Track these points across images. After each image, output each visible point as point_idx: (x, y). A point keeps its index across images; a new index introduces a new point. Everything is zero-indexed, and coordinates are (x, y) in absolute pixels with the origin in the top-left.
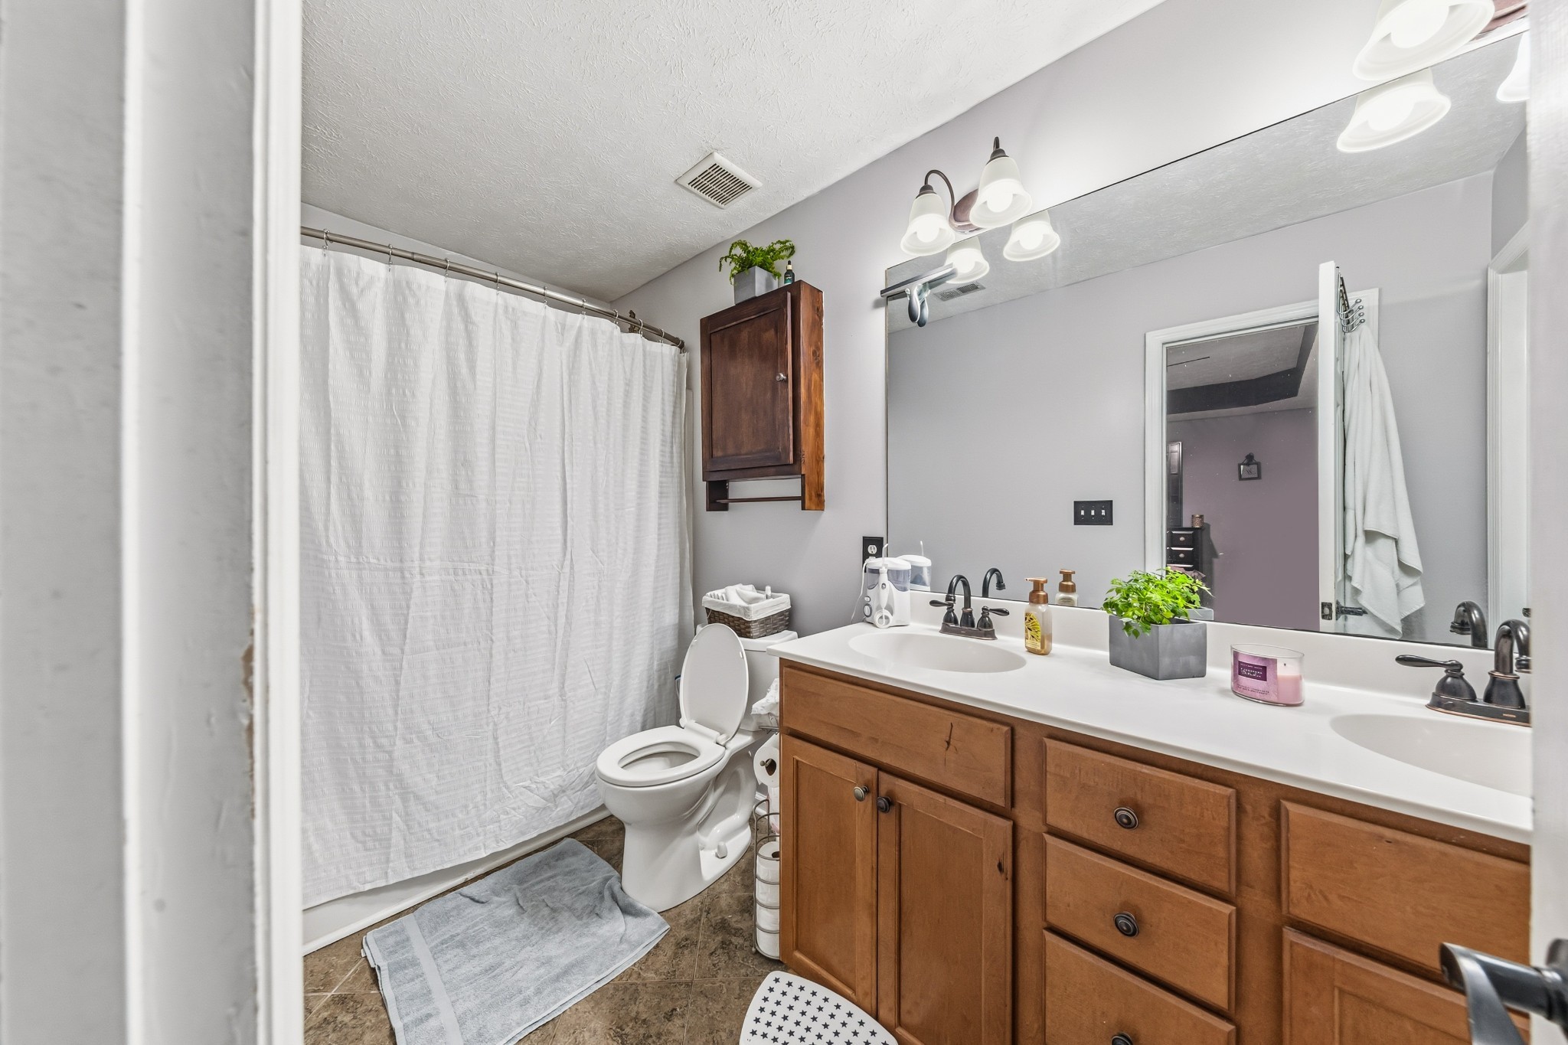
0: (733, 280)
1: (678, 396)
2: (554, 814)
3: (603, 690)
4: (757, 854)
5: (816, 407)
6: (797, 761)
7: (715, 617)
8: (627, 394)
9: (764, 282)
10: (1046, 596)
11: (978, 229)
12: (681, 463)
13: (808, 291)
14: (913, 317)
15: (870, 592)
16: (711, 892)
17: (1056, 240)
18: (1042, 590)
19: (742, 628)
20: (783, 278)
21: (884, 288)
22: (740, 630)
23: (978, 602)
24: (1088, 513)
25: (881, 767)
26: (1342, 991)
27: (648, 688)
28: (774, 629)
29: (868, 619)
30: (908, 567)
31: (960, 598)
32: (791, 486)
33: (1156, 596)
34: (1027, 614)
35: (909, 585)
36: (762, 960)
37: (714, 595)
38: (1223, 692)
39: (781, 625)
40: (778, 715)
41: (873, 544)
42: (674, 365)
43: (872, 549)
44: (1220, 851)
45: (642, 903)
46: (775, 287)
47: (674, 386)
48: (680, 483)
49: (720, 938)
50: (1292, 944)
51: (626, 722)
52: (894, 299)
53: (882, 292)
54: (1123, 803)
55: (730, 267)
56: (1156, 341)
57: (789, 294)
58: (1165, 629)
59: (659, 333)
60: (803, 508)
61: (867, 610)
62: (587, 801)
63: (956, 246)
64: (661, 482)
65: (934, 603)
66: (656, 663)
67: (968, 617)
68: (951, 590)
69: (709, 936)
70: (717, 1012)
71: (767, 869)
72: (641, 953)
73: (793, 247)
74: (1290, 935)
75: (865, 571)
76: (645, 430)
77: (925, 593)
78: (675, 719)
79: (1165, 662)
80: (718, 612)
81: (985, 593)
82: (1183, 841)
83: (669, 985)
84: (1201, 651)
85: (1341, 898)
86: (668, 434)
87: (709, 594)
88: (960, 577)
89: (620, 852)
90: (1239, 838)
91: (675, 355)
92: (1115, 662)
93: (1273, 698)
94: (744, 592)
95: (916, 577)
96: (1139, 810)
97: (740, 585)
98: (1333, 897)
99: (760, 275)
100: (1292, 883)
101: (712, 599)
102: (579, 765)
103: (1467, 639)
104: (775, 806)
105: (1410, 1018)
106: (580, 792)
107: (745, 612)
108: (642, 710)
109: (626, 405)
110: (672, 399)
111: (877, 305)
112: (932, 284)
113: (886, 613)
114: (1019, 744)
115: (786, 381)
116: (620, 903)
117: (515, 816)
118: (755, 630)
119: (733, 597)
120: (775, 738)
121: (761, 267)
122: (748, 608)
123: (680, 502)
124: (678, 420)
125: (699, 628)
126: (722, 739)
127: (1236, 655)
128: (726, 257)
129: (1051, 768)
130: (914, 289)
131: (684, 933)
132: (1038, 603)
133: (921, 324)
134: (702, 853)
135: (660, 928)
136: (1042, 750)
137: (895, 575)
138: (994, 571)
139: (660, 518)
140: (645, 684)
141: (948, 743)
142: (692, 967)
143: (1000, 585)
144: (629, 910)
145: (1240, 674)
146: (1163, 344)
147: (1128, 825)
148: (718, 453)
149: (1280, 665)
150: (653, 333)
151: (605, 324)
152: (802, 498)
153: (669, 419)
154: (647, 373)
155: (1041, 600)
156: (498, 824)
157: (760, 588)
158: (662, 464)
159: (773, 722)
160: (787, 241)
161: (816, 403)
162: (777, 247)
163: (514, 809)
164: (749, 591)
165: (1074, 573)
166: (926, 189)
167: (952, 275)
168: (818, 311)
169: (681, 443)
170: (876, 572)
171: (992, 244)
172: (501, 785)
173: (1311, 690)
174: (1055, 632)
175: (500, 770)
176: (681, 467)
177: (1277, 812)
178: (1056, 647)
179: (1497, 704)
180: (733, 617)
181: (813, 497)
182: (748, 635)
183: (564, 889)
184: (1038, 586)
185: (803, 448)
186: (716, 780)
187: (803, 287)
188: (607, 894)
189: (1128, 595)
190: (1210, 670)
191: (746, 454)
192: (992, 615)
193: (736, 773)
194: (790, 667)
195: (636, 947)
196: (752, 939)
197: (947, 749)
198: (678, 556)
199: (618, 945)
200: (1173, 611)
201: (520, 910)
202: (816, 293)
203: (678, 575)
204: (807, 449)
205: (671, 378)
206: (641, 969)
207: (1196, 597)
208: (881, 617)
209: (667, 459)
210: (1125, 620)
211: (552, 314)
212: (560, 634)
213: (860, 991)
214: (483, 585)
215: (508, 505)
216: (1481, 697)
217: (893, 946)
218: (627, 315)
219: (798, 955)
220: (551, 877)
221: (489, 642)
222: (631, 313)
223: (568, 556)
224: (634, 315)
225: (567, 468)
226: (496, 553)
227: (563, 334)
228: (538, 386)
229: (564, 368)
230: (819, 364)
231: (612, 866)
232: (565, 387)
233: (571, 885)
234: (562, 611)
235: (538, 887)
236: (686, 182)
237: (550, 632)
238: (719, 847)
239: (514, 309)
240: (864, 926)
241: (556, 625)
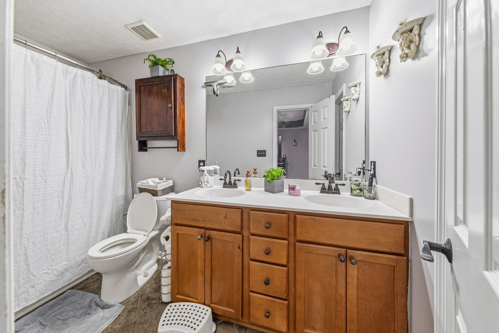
0: (150, 68)
1: (125, 107)
2: (61, 282)
3: (89, 224)
4: (162, 269)
5: (182, 117)
6: (178, 233)
7: (142, 190)
8: (101, 104)
9: (162, 71)
10: (250, 175)
11: (233, 71)
12: (126, 133)
13: (180, 78)
14: (214, 93)
15: (201, 177)
16: (143, 289)
17: (253, 79)
18: (249, 173)
19: (154, 193)
20: (170, 71)
21: (205, 82)
22: (153, 194)
23: (233, 178)
24: (263, 153)
25: (206, 229)
26: (305, 252)
27: (111, 221)
28: (167, 192)
29: (201, 186)
30: (213, 169)
31: (228, 177)
32: (174, 143)
33: (274, 173)
34: (245, 180)
35: (213, 175)
36: (164, 304)
37: (142, 182)
38: (287, 195)
39: (170, 191)
41: (202, 163)
42: (123, 95)
43: (202, 164)
44: (285, 229)
45: (111, 302)
46: (167, 74)
47: (122, 103)
48: (126, 140)
49: (147, 303)
51: (100, 236)
52: (208, 86)
53: (205, 83)
54: (267, 223)
55: (148, 63)
56: (275, 109)
57: (173, 78)
58: (276, 181)
59: (116, 82)
60: (178, 151)
61: (200, 183)
62: (80, 272)
63: (227, 74)
64: (117, 140)
65: (221, 179)
66: (114, 211)
67: (230, 182)
68: (226, 175)
69: (143, 304)
70: (147, 327)
71: (166, 273)
72: (112, 320)
73: (173, 62)
74: (297, 244)
75: (200, 171)
76: (109, 119)
77: (218, 177)
78: (125, 230)
79: (276, 189)
80: (144, 188)
81: (235, 176)
82: (278, 229)
83: (126, 327)
84: (283, 186)
85: (305, 233)
86: (120, 121)
87: (140, 182)
88: (228, 171)
89: (100, 288)
91: (123, 91)
92: (266, 191)
93: (295, 194)
94: (154, 180)
95: (215, 173)
96: (270, 223)
97: (153, 178)
99: (161, 69)
101: (141, 184)
102: (75, 258)
103: (326, 179)
104: (169, 251)
106: (76, 269)
107: (156, 187)
108: (108, 230)
109: (100, 108)
110: (122, 108)
111: (203, 87)
112: (220, 84)
113: (206, 183)
114: (244, 213)
115: (172, 107)
116: (100, 306)
117: (38, 287)
118: (159, 193)
119: (151, 183)
121: (161, 66)
122: (157, 186)
123: (126, 148)
124: (124, 116)
125: (135, 195)
126: (146, 234)
127: (289, 185)
128: (147, 59)
129: (251, 218)
130: (215, 85)
131: (131, 307)
132: (248, 177)
133: (217, 95)
134: (137, 277)
135: (120, 308)
136: (249, 214)
137: (209, 172)
138: (237, 169)
139: (116, 154)
140: (109, 220)
141: (226, 217)
142: (136, 316)
143: (239, 173)
144: (105, 307)
145: (290, 190)
146: (277, 110)
147: (268, 228)
148: (143, 130)
149: (297, 187)
150: (113, 81)
151: (90, 74)
152: (177, 147)
153: (120, 116)
154: (110, 97)
155: (249, 176)
156: (27, 294)
157: (161, 179)
158: (117, 133)
159: (168, 223)
160: (171, 59)
161: (182, 116)
162: (168, 60)
163: (38, 284)
164: (157, 180)
165: (257, 169)
166: (218, 56)
167: (226, 83)
168: (183, 85)
169: (126, 125)
170: (203, 171)
171: (237, 76)
172: (30, 275)
173: (302, 192)
174: (252, 184)
175: (29, 268)
176: (126, 135)
177: (295, 218)
178: (252, 189)
179: (329, 191)
180: (150, 190)
181: (181, 147)
182: (157, 195)
183: (69, 310)
184: (248, 172)
185: (178, 131)
186: (144, 249)
187: (178, 76)
188: (93, 304)
189: (268, 173)
190: (285, 190)
191: (156, 131)
192: (237, 182)
193: (152, 246)
194: (176, 203)
195: (109, 319)
196: (160, 298)
197: (225, 219)
198: (125, 168)
199: (101, 321)
200: (278, 177)
201: (44, 327)
202: (182, 79)
203: (125, 176)
204: (179, 131)
205: (122, 100)
206: (112, 326)
207: (282, 173)
208: (205, 185)
209: (120, 131)
210: (268, 179)
211: (60, 65)
212: (65, 203)
213: (199, 299)
214: (17, 184)
215: (34, 147)
216: (327, 190)
217: (209, 281)
218: (98, 71)
219: (178, 296)
220: (61, 308)
221: (22, 210)
222: (100, 71)
223: (70, 170)
224: (102, 72)
225: (69, 132)
226: (26, 169)
227: (66, 75)
228: (52, 95)
229: (67, 90)
230: (183, 103)
231: (95, 294)
232: (68, 97)
233: (73, 308)
234: (66, 194)
235: (52, 315)
236: (130, 27)
237: (59, 203)
238: (145, 273)
239: (37, 59)
240: (200, 278)
241: (63, 200)
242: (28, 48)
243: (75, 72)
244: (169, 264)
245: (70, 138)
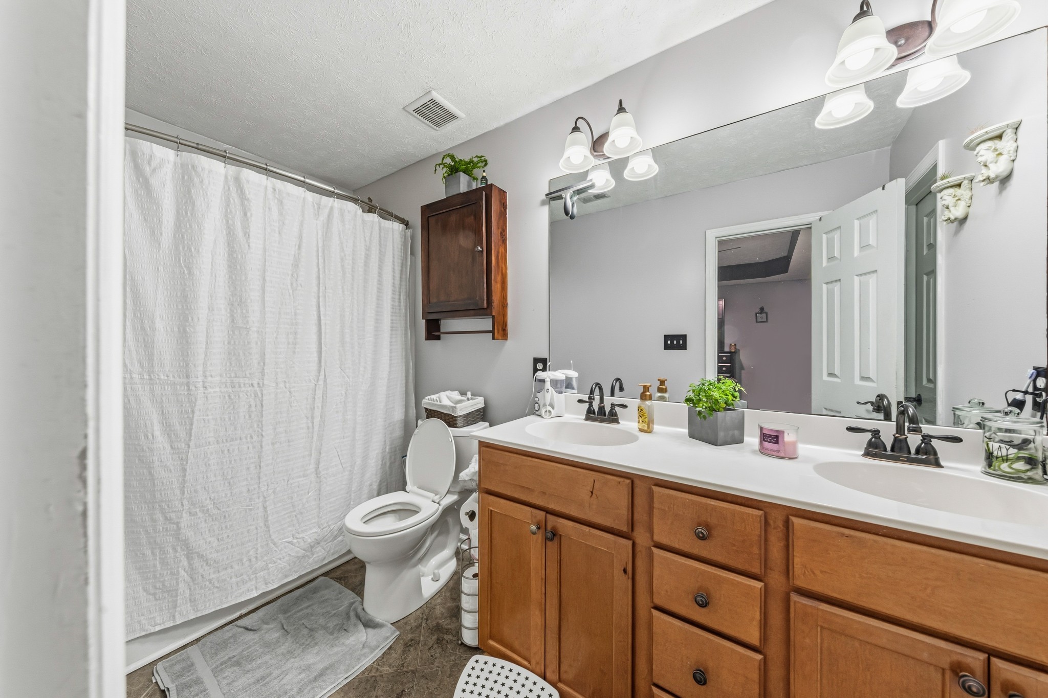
0: (444, 180)
1: (405, 259)
2: (311, 561)
3: (349, 468)
4: (462, 576)
5: (502, 270)
6: (491, 511)
7: (431, 414)
8: (367, 256)
9: (466, 183)
10: (650, 396)
11: (609, 158)
12: (406, 306)
13: (497, 191)
14: (567, 213)
15: (539, 395)
16: (429, 605)
17: (656, 169)
18: (648, 391)
19: (450, 421)
20: (479, 181)
21: (548, 193)
22: (449, 423)
23: (608, 400)
24: (678, 342)
25: (548, 511)
26: (822, 627)
27: (382, 465)
28: (474, 421)
29: (537, 413)
30: (564, 377)
31: (597, 397)
32: (485, 323)
33: (716, 394)
34: (639, 407)
35: (564, 389)
36: (466, 648)
37: (431, 398)
38: (754, 452)
39: (478, 418)
40: (478, 480)
41: (541, 363)
42: (401, 238)
43: (540, 366)
44: (756, 550)
45: (379, 617)
46: (474, 187)
47: (401, 252)
48: (406, 320)
49: (435, 637)
50: (795, 602)
51: (366, 490)
52: (554, 200)
53: (547, 195)
54: (699, 525)
55: (442, 171)
56: (712, 235)
57: (484, 193)
58: (721, 414)
59: (391, 214)
60: (494, 339)
61: (536, 406)
62: (336, 549)
63: (595, 168)
64: (392, 320)
65: (580, 401)
66: (388, 447)
67: (602, 409)
68: (592, 392)
69: (428, 636)
70: (434, 689)
71: (470, 586)
72: (378, 653)
73: (486, 161)
74: (794, 597)
75: (535, 381)
76: (380, 282)
77: (574, 395)
78: (402, 486)
79: (721, 434)
80: (433, 410)
81: (612, 394)
82: (734, 545)
83: (401, 674)
84: (740, 426)
85: (822, 572)
86: (397, 286)
87: (427, 398)
88: (597, 384)
89: (362, 583)
90: (766, 540)
91: (402, 230)
92: (692, 436)
93: (782, 454)
94: (452, 396)
95: (568, 384)
96: (708, 527)
97: (449, 392)
98: (818, 572)
99: (463, 178)
100: (795, 566)
101: (429, 401)
102: (330, 523)
104: (475, 542)
105: (858, 639)
106: (331, 543)
107: (453, 410)
108: (378, 481)
109: (366, 264)
110: (400, 261)
111: (543, 203)
112: (579, 192)
113: (549, 408)
114: (637, 490)
115: (482, 251)
116: (362, 620)
117: (280, 564)
118: (460, 422)
119: (445, 400)
120: (475, 495)
121: (464, 172)
122: (455, 407)
123: (406, 334)
124: (404, 276)
125: (420, 422)
126: (437, 498)
127: (761, 429)
128: (439, 164)
129: (656, 505)
130: (567, 195)
131: (410, 636)
132: (646, 400)
133: (572, 217)
134: (421, 578)
135: (392, 634)
136: (651, 495)
137: (555, 383)
138: (618, 380)
139: (391, 345)
140: (380, 462)
141: (592, 492)
142: (415, 659)
143: (621, 389)
144: (369, 624)
145: (764, 440)
146: (716, 238)
147: (703, 538)
148: (433, 300)
149: (786, 434)
150: (386, 214)
151: (351, 206)
152: (493, 332)
153: (398, 275)
154: (382, 243)
155: (648, 398)
156: (266, 571)
157: (463, 393)
158: (393, 307)
159: (474, 485)
160: (482, 156)
161: (502, 268)
162: (476, 160)
163: (280, 559)
164: (456, 395)
165: (666, 380)
166: (576, 129)
167: (592, 186)
168: (504, 206)
169: (406, 292)
170: (543, 381)
171: (617, 167)
172: (270, 542)
173: (803, 449)
174: (656, 418)
175: (269, 531)
176: (406, 310)
177: (787, 523)
178: (656, 428)
179: (897, 452)
180: (444, 413)
181: (500, 331)
182: (455, 425)
183: (319, 614)
184: (646, 389)
185: (493, 298)
186: (432, 528)
187: (493, 188)
188: (352, 614)
189: (699, 394)
190: (746, 439)
191: (454, 301)
192: (617, 408)
193: (446, 522)
194: (487, 447)
195: (374, 650)
196: (458, 634)
197: (591, 496)
198: (404, 371)
199: (361, 650)
200: (726, 403)
201: (286, 633)
202: (502, 193)
203: (404, 385)
204: (496, 298)
205: (400, 246)
206: (379, 665)
207: (737, 394)
208: (546, 411)
209: (397, 304)
210: (698, 409)
211: (310, 196)
212: (316, 429)
213: (533, 662)
214: (255, 395)
215: (275, 335)
216: (889, 448)
217: (555, 629)
218: (367, 201)
219: (492, 642)
220: (309, 606)
221: (260, 437)
222: (369, 199)
223: (322, 373)
224: (372, 200)
225: (322, 309)
226: (266, 371)
227: (318, 211)
228: (299, 248)
229: (320, 236)
230: (504, 241)
231: (357, 594)
232: (320, 249)
233: (324, 611)
234: (317, 413)
235: (298, 614)
236: (411, 109)
237: (308, 428)
238: (434, 574)
239: (280, 191)
240: (536, 618)
241: (313, 423)
242: (269, 176)
243: (330, 205)
244: (475, 569)
245: (322, 318)
